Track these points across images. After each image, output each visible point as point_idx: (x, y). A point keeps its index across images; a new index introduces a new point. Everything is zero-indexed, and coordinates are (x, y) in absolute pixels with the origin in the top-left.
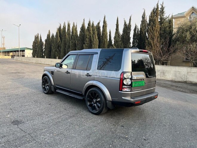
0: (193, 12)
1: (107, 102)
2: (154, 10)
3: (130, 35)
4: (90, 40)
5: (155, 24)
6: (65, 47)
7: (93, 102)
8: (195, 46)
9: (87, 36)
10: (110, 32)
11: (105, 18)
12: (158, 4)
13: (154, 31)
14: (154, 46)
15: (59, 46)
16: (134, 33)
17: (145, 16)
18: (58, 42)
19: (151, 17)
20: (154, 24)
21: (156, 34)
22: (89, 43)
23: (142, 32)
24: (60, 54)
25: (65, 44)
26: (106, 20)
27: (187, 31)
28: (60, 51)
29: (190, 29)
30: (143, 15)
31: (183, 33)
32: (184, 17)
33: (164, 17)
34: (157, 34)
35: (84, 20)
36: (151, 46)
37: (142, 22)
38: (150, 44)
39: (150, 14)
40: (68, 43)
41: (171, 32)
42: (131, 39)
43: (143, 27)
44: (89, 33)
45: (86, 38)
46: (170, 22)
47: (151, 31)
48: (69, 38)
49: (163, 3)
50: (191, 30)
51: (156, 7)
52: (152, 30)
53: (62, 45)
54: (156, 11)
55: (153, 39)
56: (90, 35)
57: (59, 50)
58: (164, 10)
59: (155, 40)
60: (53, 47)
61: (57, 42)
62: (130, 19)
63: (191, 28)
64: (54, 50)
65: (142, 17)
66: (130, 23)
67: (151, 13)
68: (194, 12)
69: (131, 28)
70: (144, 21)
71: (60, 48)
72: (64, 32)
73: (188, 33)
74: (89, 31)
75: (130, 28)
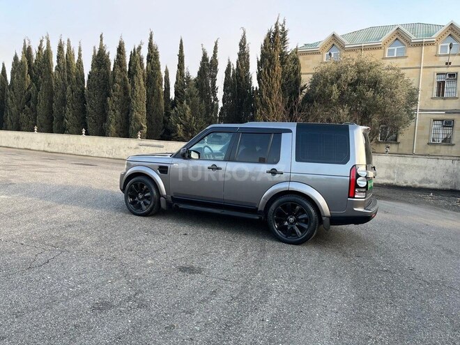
0: (333, 45)
1: (324, 218)
2: (269, 34)
3: (217, 82)
4: (125, 88)
5: (273, 64)
6: (52, 102)
7: (288, 222)
8: (347, 112)
9: (117, 78)
10: (167, 72)
11: (151, 38)
12: (277, 23)
13: (272, 79)
14: (273, 109)
15: (29, 98)
16: (225, 79)
17: (245, 44)
18: (27, 86)
19: (265, 48)
20: (271, 63)
21: (275, 85)
22: (121, 94)
23: (242, 78)
24: (35, 118)
25: (51, 94)
26: (154, 43)
27: (332, 84)
28: (34, 110)
29: (337, 79)
30: (241, 41)
31: (325, 85)
32: (318, 53)
33: (288, 50)
34: (277, 85)
35: (101, 36)
36: (267, 109)
37: (239, 55)
38: (265, 105)
39: (263, 42)
40: (60, 91)
41: (298, 81)
42: (218, 90)
43: (242, 67)
44: (122, 71)
45: (115, 82)
46: (296, 61)
47: (266, 78)
48: (63, 79)
49: (284, 22)
50: (339, 81)
51: (274, 30)
52: (269, 75)
53: (42, 97)
54: (274, 36)
55: (270, 95)
56: (125, 77)
57: (32, 109)
58: (287, 37)
59: (275, 97)
60: (11, 99)
61: (22, 86)
62: (216, 48)
63: (338, 77)
64: (14, 109)
65: (240, 45)
66: (215, 56)
67: (265, 41)
68: (335, 44)
69: (218, 67)
70: (244, 54)
71: (36, 103)
72: (44, 62)
73: (334, 87)
74: (121, 67)
75: (216, 67)
